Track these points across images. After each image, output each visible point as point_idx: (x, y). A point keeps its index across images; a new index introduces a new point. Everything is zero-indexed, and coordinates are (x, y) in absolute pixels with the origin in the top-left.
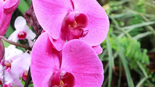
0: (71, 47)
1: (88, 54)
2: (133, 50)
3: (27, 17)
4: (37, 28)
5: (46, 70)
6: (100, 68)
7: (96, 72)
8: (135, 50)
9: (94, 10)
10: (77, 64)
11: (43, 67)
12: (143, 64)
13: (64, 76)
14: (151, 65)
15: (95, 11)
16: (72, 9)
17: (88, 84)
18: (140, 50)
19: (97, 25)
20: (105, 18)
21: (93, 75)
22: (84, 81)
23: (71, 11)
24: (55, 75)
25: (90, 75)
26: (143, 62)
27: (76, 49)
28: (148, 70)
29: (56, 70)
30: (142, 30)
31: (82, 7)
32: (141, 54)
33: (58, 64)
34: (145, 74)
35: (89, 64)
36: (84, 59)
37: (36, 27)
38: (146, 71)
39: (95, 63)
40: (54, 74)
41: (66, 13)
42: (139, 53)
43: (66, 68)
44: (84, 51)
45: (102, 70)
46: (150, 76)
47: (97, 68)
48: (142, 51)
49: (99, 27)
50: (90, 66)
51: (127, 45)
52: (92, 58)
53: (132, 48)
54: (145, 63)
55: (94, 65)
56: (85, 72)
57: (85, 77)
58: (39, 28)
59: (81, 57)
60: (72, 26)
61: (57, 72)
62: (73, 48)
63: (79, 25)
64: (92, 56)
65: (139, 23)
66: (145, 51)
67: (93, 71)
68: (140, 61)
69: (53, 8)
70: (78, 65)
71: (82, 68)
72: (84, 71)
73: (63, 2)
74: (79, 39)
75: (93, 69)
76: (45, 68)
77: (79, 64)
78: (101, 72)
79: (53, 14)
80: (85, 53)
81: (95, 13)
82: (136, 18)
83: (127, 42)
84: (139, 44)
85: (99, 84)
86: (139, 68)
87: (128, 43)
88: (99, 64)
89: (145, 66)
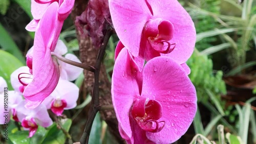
0: (154, 66)
1: (176, 75)
2: (202, 72)
3: (80, 25)
4: (97, 41)
5: (126, 97)
6: (192, 94)
7: (186, 100)
8: (205, 73)
9: (177, 15)
10: (161, 89)
11: (122, 93)
12: (216, 94)
13: (147, 105)
14: (228, 95)
15: (178, 17)
16: (151, 15)
17: (176, 115)
18: (211, 72)
19: (181, 36)
20: (190, 26)
21: (182, 104)
22: (171, 112)
23: (151, 18)
24: (137, 104)
25: (179, 104)
26: (217, 90)
27: (160, 69)
28: (224, 103)
29: (136, 97)
30: (214, 40)
31: (163, 11)
32: (213, 78)
33: (137, 89)
34: (220, 109)
35: (177, 89)
36: (170, 83)
37: (95, 39)
38: (221, 105)
39: (186, 88)
40: (134, 102)
41: (145, 21)
42: (210, 76)
43: (148, 94)
44: (172, 72)
45: (194, 98)
46: (227, 113)
47: (189, 94)
48: (215, 74)
49: (183, 38)
50: (179, 92)
51: (192, 64)
52: (182, 82)
53: (200, 69)
54: (220, 92)
55: (183, 90)
56: (172, 100)
57: (172, 106)
58: (100, 41)
59: (167, 79)
60: (152, 39)
61: (138, 100)
62: (157, 68)
63: (160, 37)
64: (182, 78)
65: (209, 29)
66: (220, 73)
67: (182, 99)
68: (213, 90)
69: (130, 16)
70: (162, 91)
71: (168, 95)
72: (170, 98)
73: (141, 7)
74: (160, 56)
75: (183, 96)
76: (125, 94)
77: (164, 89)
78: (193, 100)
79: (130, 23)
80: (173, 74)
81: (179, 19)
82: (205, 22)
83: (191, 60)
84: (210, 63)
85: (191, 116)
86: (210, 101)
87: (194, 62)
88: (191, 89)
89: (219, 96)
